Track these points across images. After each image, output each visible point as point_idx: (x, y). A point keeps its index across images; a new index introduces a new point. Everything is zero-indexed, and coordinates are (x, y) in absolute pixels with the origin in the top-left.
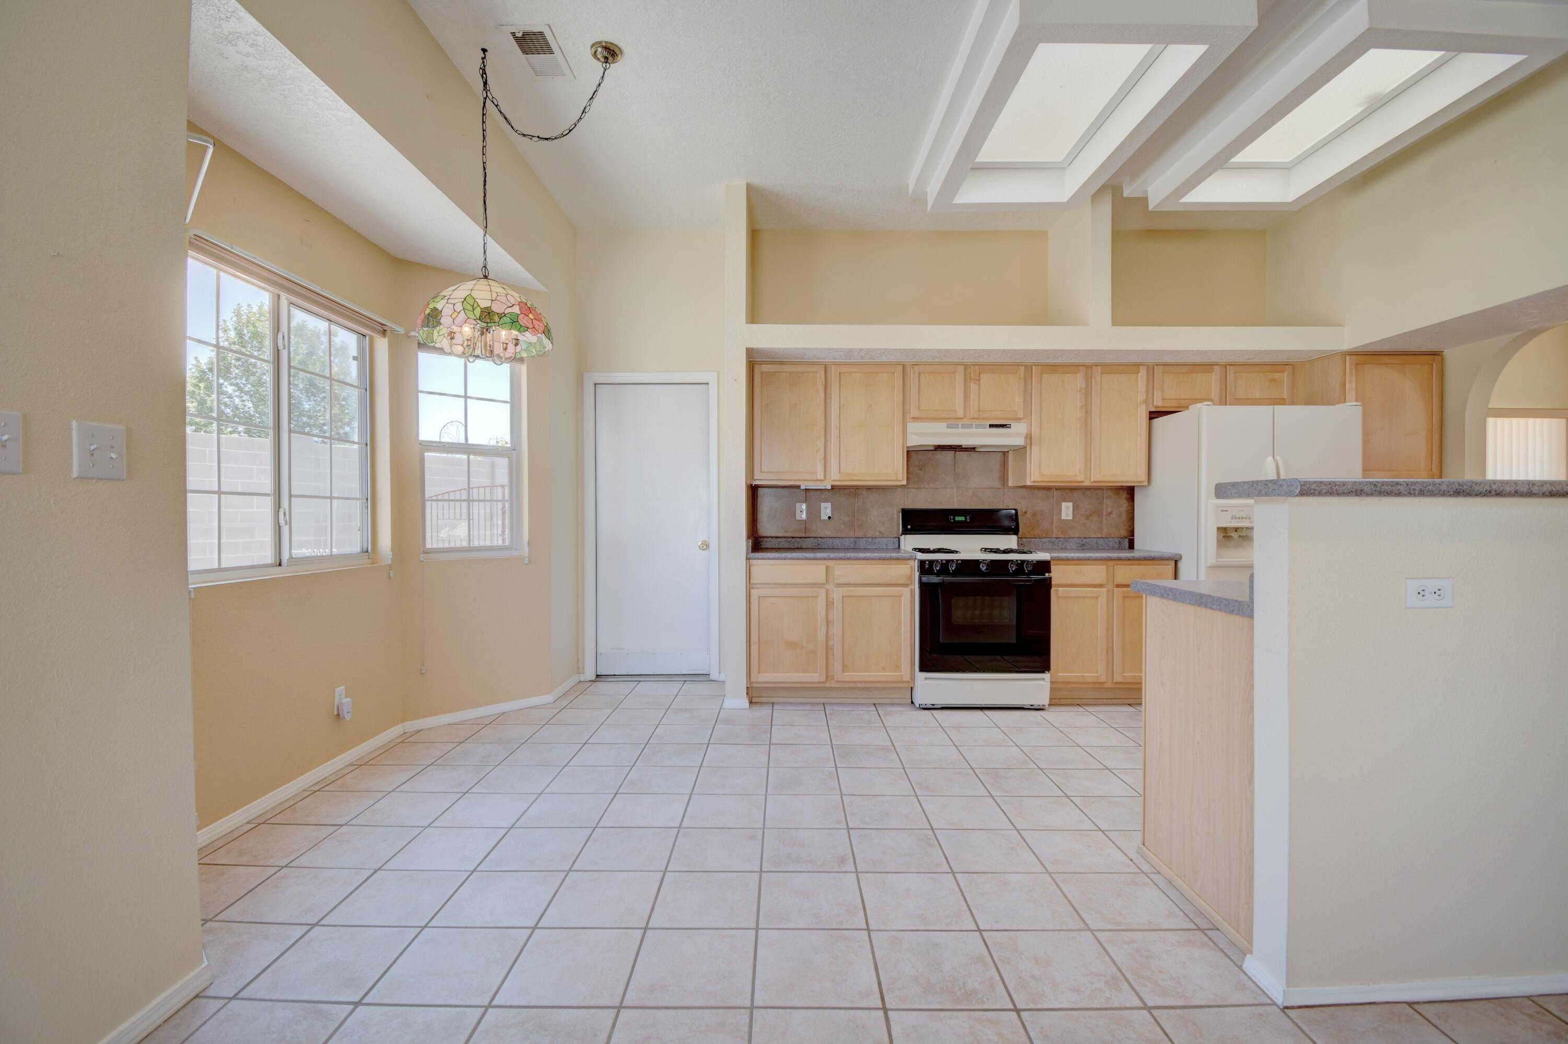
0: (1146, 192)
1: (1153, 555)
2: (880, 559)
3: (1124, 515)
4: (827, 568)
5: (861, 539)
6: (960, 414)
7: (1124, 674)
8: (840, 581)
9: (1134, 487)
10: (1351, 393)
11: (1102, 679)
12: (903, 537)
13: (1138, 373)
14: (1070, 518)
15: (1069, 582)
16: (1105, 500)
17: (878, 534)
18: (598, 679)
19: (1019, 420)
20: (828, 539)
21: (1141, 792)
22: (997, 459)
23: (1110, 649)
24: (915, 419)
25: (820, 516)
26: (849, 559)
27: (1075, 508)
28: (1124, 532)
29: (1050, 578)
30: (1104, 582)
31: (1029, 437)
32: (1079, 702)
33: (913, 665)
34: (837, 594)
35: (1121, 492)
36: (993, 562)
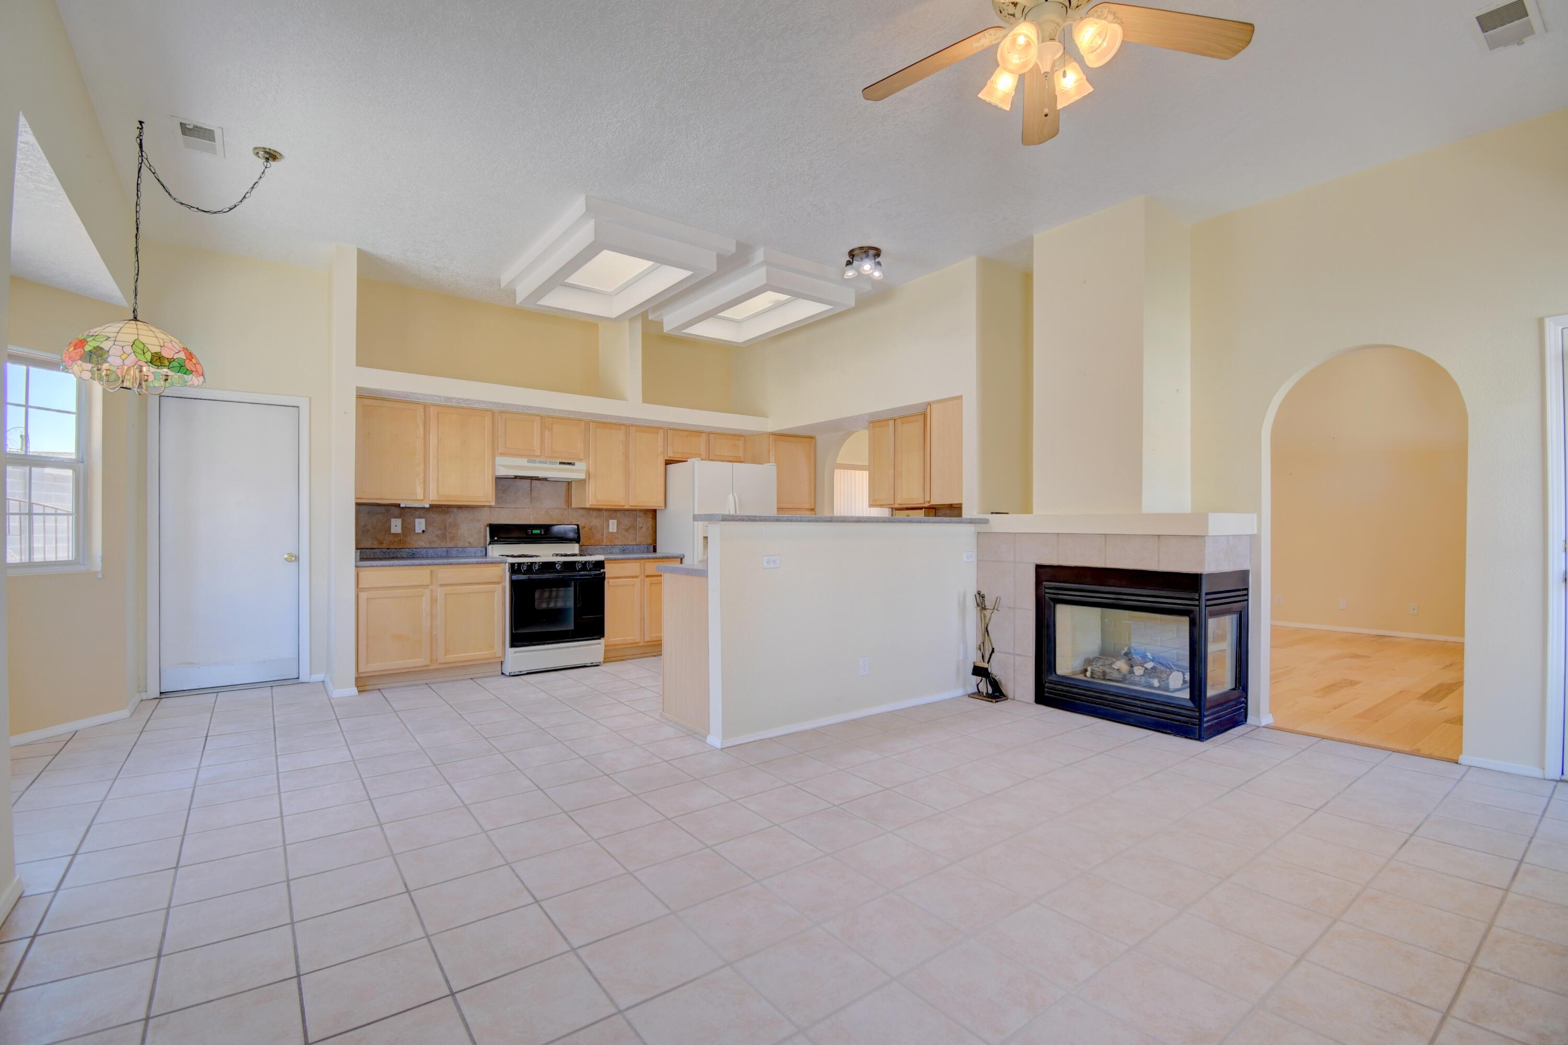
0: (662, 320)
1: (668, 555)
2: (478, 563)
3: (650, 529)
4: (431, 572)
5: (453, 549)
6: (538, 453)
7: (652, 635)
8: (442, 583)
9: (656, 510)
10: (772, 458)
11: (638, 640)
12: (490, 548)
13: (658, 434)
14: (615, 531)
15: (617, 575)
16: (638, 519)
17: (467, 545)
18: (163, 696)
19: (580, 460)
20: (422, 549)
21: (662, 693)
22: (564, 487)
23: (642, 620)
24: (502, 454)
25: (415, 530)
26: (451, 564)
27: (619, 524)
28: (650, 541)
29: (605, 573)
30: (638, 574)
31: (588, 474)
32: (623, 658)
33: (504, 644)
34: (440, 592)
35: (648, 512)
36: (565, 563)
